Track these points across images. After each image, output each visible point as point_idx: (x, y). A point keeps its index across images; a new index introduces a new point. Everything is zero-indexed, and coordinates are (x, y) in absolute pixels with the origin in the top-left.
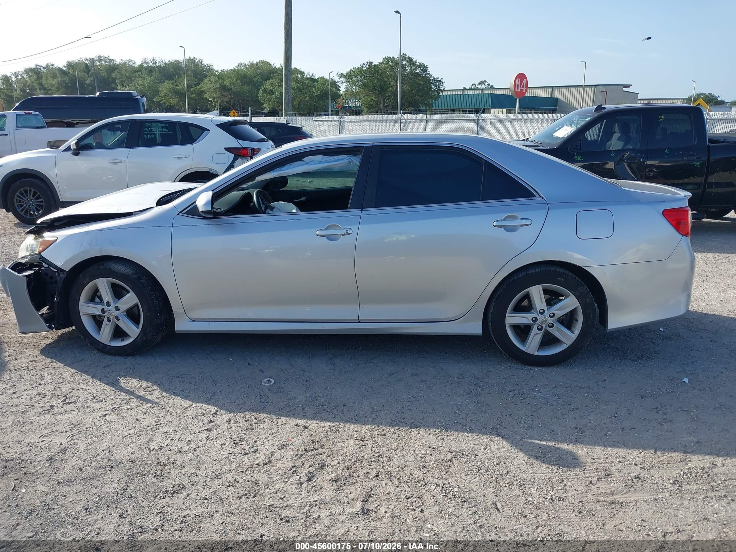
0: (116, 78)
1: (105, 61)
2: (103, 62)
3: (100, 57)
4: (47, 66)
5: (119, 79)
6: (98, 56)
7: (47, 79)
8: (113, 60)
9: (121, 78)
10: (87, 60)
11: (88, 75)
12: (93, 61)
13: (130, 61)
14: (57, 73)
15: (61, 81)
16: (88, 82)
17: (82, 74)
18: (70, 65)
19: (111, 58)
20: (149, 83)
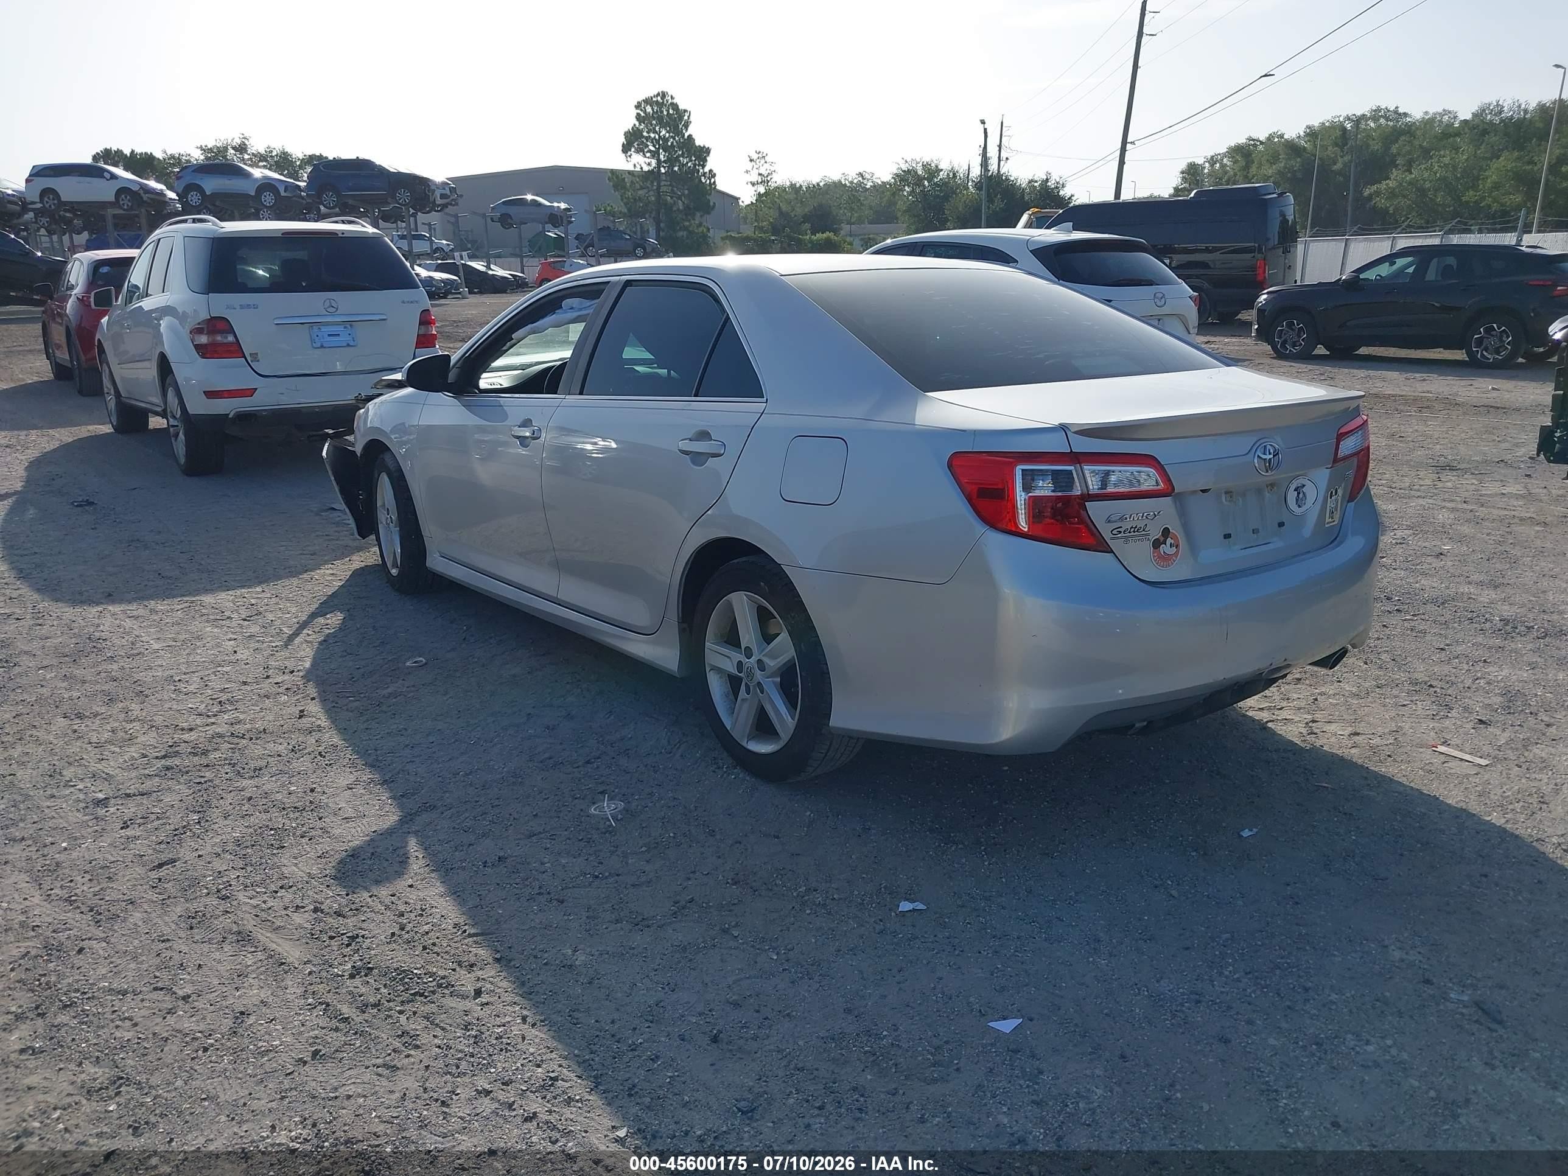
0: (1399, 154)
1: (1387, 119)
2: (1382, 121)
3: (1378, 110)
4: (1270, 138)
5: (1404, 156)
6: (1374, 108)
7: (1260, 165)
8: (1405, 115)
9: (1409, 153)
10: (1349, 119)
11: (1343, 152)
12: (1358, 121)
13: (1446, 112)
14: (1281, 152)
15: (1285, 168)
16: (1338, 166)
17: (1331, 151)
18: (1312, 134)
19: (1401, 110)
20: (1466, 160)
